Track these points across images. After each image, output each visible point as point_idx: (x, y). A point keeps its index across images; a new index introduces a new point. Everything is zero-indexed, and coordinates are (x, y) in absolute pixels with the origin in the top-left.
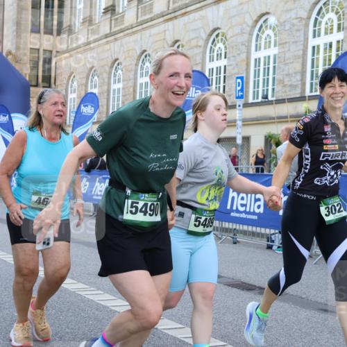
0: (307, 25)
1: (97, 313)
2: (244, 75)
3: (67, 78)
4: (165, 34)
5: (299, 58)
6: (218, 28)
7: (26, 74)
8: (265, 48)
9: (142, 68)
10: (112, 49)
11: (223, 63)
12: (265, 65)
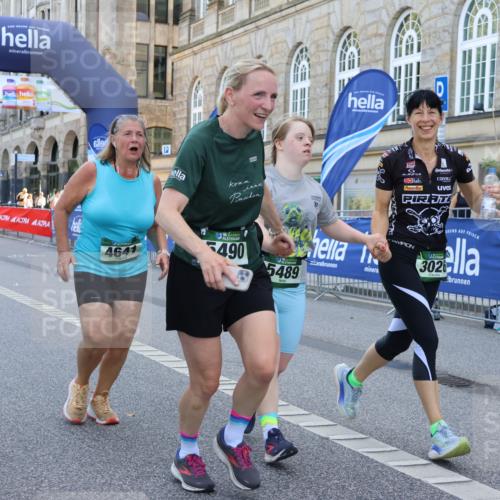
2: (448, 76)
3: (189, 84)
4: (329, 19)
6: (408, 8)
7: (131, 81)
8: (479, 35)
9: (296, 69)
10: (253, 42)
11: (415, 58)
12: (478, 60)
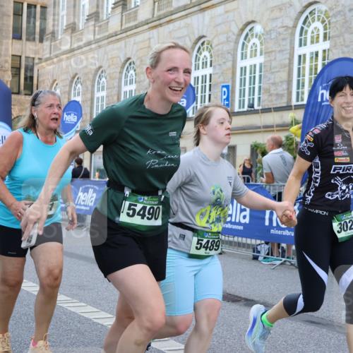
0: (293, 34)
1: (79, 325)
2: (230, 84)
3: (49, 85)
4: (150, 43)
5: (285, 67)
6: (203, 37)
7: (7, 82)
8: (251, 57)
9: (126, 76)
10: (96, 57)
11: (208, 71)
12: (251, 74)
